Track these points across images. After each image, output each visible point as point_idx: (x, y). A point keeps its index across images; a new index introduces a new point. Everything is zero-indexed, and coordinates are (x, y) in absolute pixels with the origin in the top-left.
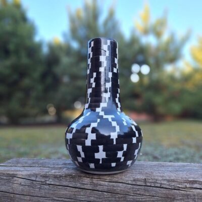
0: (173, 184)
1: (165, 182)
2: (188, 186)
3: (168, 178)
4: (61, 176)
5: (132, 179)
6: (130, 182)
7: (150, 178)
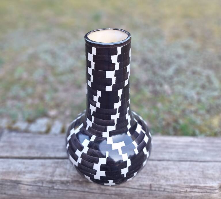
0: (176, 188)
1: (169, 187)
2: (189, 190)
3: (172, 183)
4: (68, 182)
5: (138, 184)
6: (136, 187)
7: (155, 184)
